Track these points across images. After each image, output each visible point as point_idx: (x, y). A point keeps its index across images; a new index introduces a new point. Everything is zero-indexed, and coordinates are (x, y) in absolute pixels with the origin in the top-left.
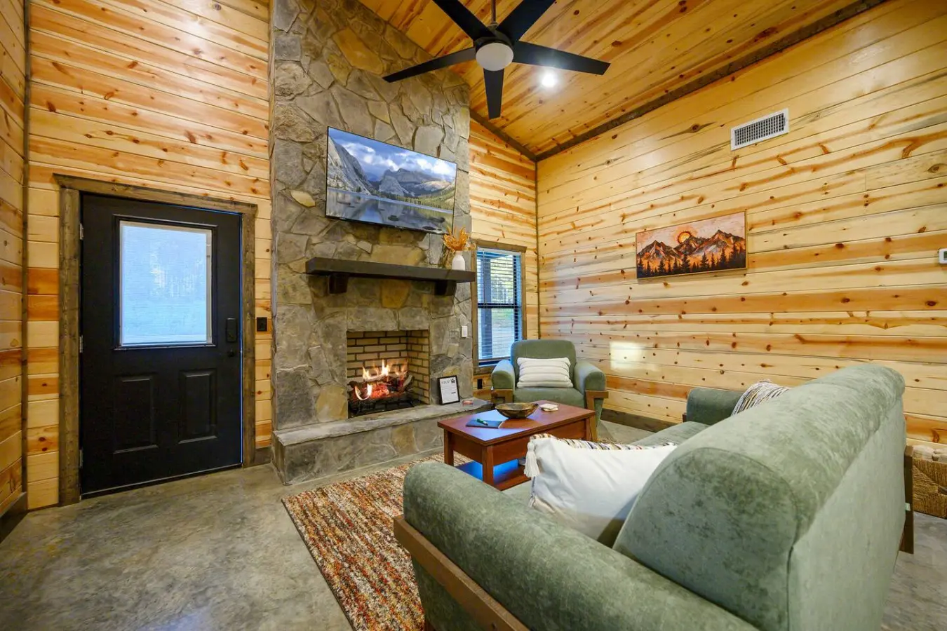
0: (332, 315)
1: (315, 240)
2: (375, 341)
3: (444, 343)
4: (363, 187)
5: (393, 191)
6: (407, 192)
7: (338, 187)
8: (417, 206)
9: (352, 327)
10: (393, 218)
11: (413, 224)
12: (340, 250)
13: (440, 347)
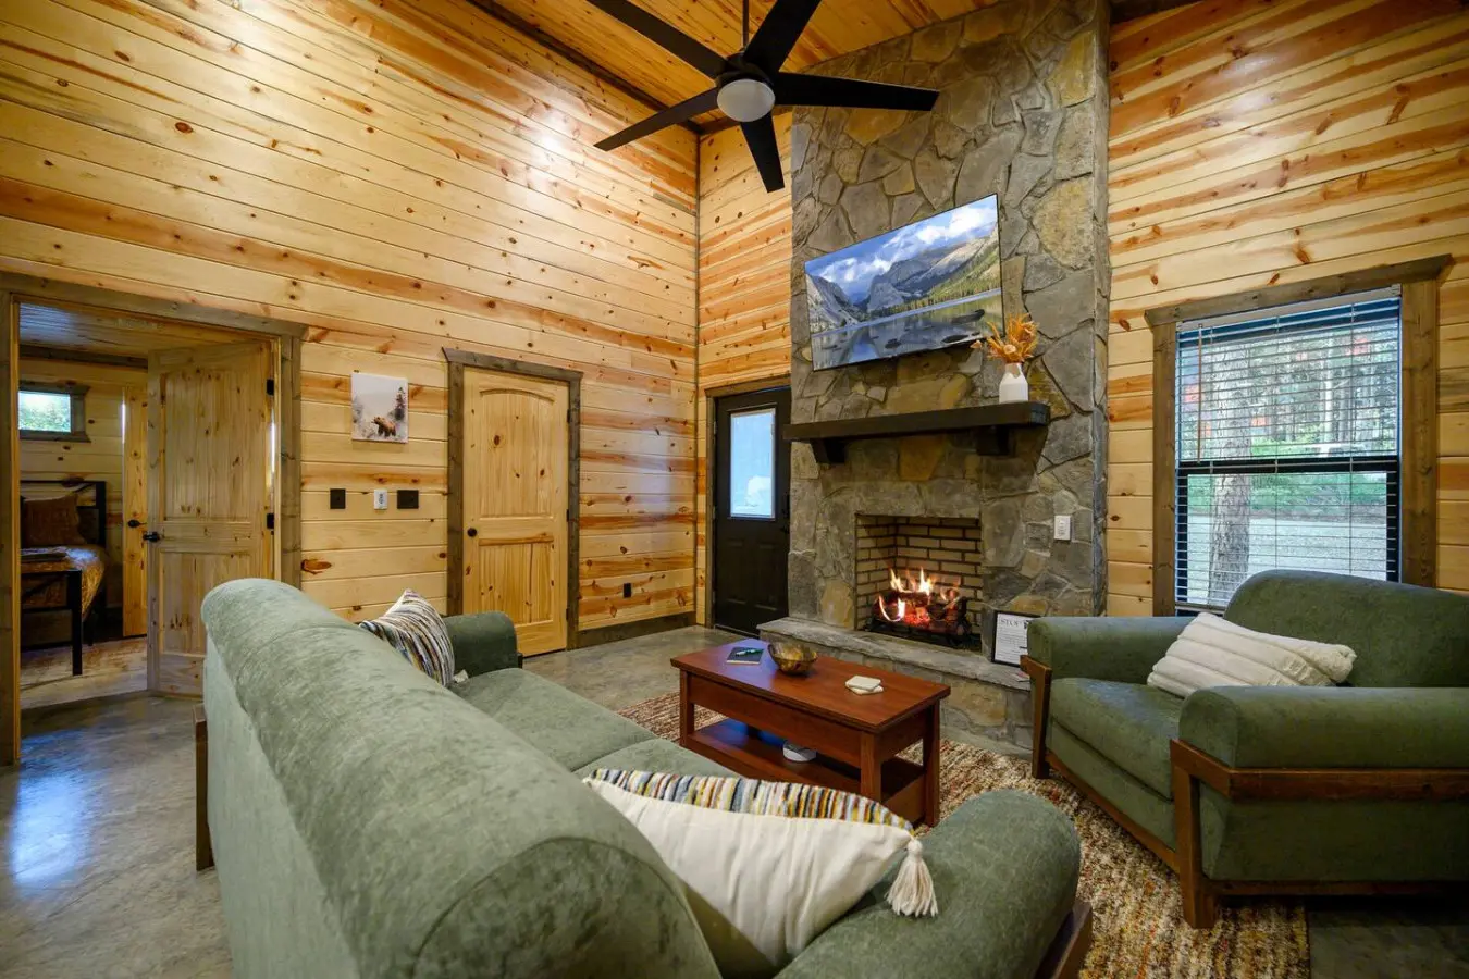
0: (839, 492)
1: (822, 400)
2: (959, 534)
3: (1014, 546)
4: (847, 316)
5: (887, 303)
6: (908, 295)
7: (821, 330)
8: (928, 309)
9: (860, 508)
10: (893, 344)
11: (925, 341)
12: (847, 406)
13: (1002, 552)
